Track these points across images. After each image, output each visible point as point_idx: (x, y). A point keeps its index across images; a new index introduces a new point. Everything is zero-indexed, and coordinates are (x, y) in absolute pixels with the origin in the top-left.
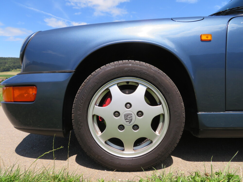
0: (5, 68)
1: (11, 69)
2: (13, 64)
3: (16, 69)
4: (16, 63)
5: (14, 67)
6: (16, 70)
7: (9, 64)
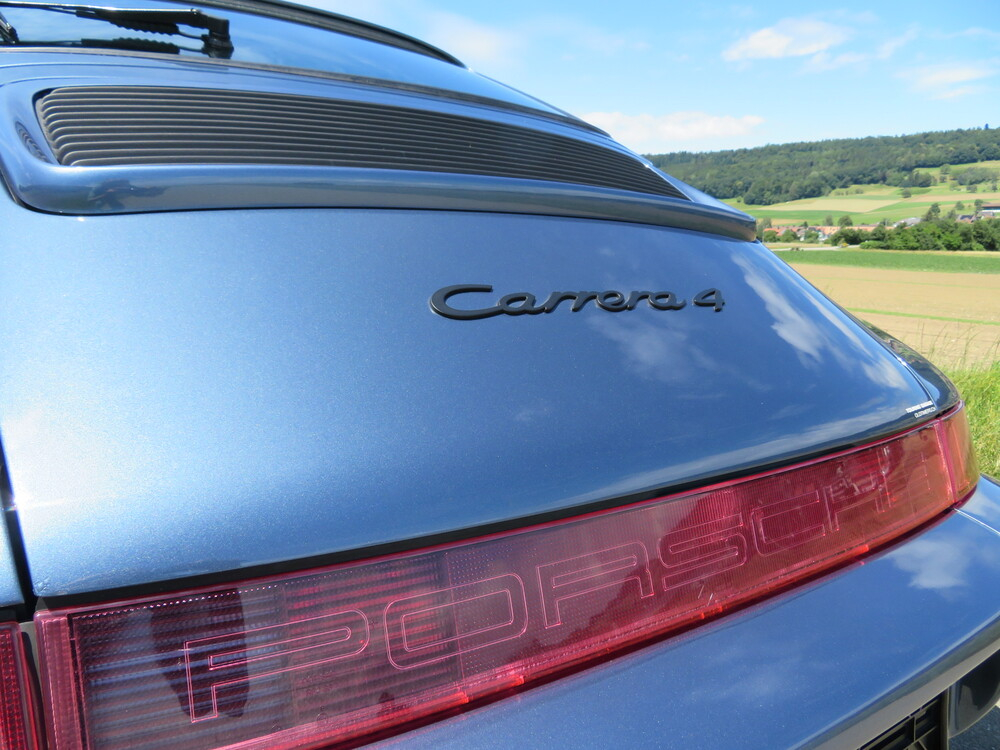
0: (806, 183)
1: (829, 188)
2: (836, 165)
3: (844, 186)
4: (848, 160)
5: (841, 178)
6: (844, 190)
7: (824, 169)
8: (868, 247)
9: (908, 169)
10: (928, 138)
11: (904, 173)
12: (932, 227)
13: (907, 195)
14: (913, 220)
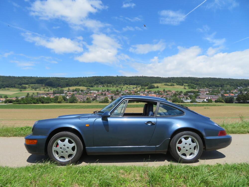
2: (1, 82)
3: (4, 88)
4: (4, 81)
5: (3, 86)
9: (20, 84)
10: (24, 78)
11: (19, 85)
12: (29, 99)
13: (21, 91)
14: (24, 96)
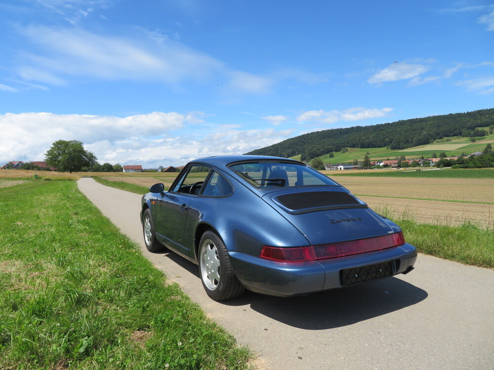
0: (421, 137)
1: (433, 139)
2: (435, 128)
3: (440, 138)
4: (441, 126)
5: (438, 134)
6: (440, 140)
7: (429, 130)
8: (456, 168)
9: (472, 128)
10: (480, 113)
11: (470, 130)
12: (488, 156)
13: (473, 141)
14: (478, 153)
